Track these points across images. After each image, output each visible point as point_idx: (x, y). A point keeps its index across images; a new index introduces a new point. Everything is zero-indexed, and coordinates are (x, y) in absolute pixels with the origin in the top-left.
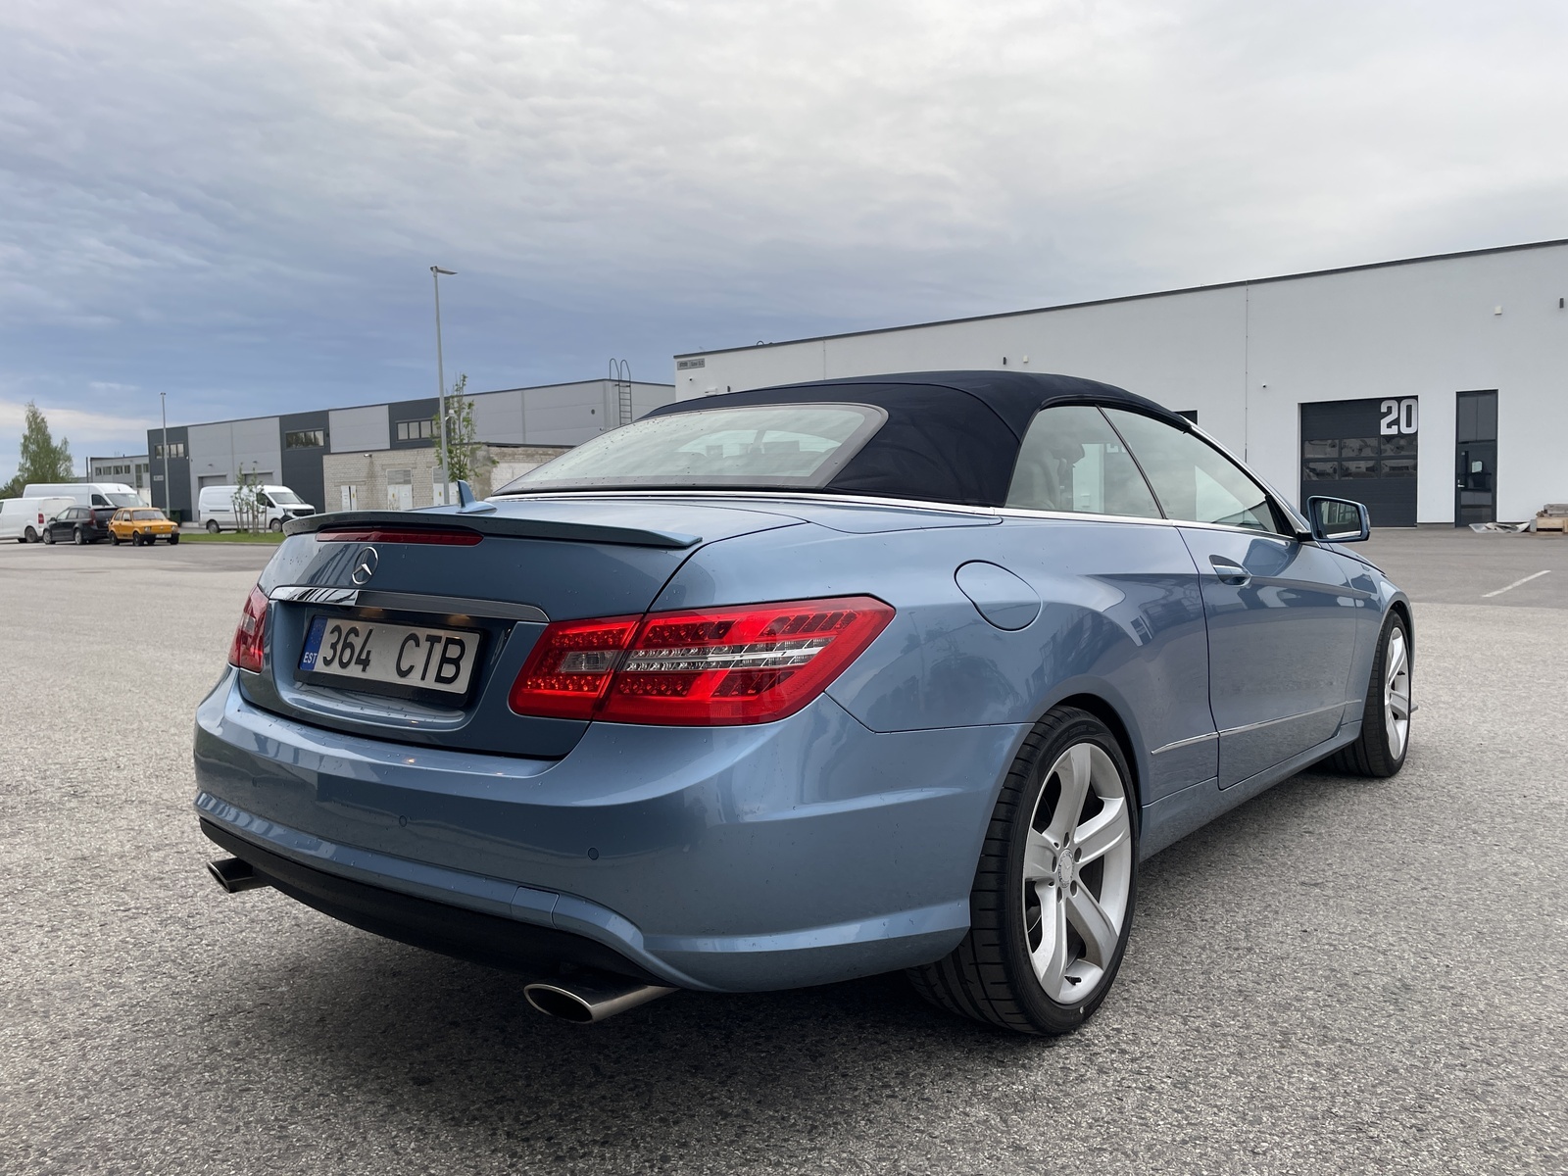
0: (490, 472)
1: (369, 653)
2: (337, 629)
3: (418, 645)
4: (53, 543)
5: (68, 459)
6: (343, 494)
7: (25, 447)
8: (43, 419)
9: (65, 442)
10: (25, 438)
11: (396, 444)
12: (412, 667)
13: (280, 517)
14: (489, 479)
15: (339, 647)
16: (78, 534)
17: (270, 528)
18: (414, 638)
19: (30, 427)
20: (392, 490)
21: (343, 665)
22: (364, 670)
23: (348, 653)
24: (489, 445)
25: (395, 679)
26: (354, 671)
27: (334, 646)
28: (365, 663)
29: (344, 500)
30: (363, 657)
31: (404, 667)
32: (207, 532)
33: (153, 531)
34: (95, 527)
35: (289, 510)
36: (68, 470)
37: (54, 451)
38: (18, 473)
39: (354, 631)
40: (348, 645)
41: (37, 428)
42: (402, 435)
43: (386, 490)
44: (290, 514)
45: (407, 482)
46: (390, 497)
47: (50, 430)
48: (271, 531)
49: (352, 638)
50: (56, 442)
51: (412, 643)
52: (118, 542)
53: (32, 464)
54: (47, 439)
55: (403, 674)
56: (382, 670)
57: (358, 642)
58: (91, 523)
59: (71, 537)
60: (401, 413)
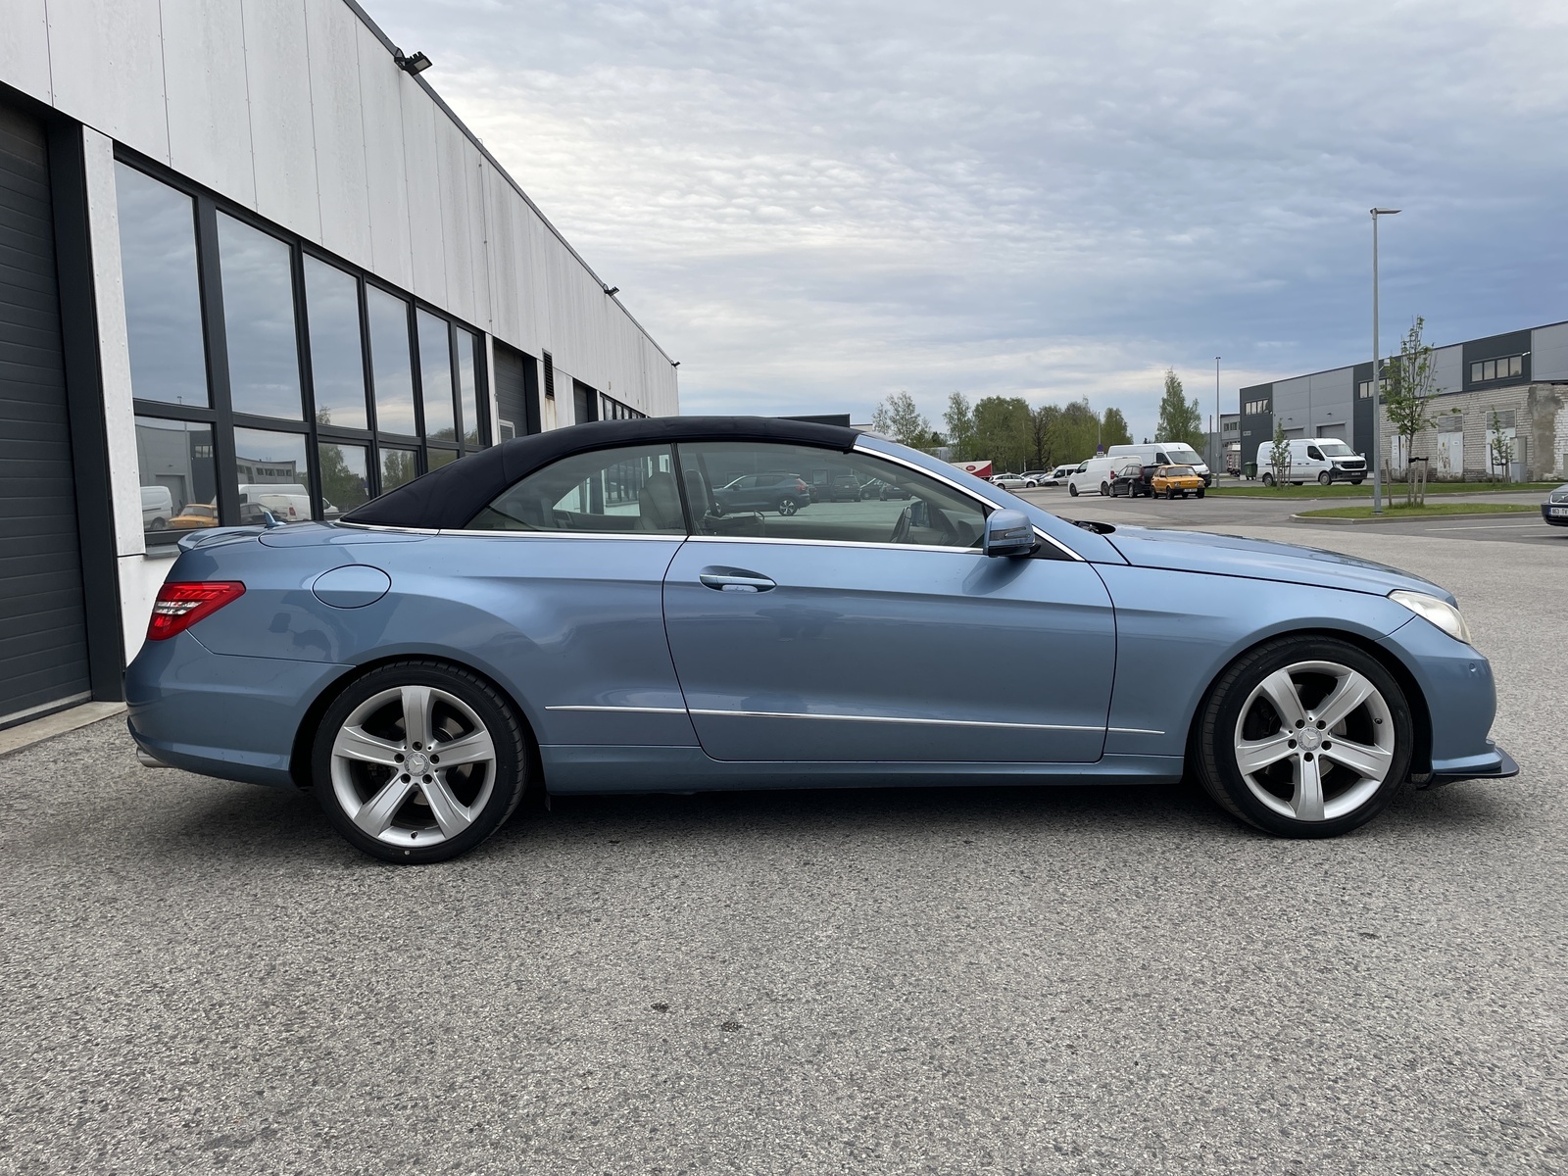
0: (1554, 415)
4: (1115, 496)
5: (1198, 418)
6: (1393, 445)
7: (1164, 408)
8: (1179, 383)
9: (1196, 403)
10: (1164, 400)
11: (1469, 386)
13: (1328, 470)
14: (1552, 422)
16: (1131, 488)
17: (1319, 481)
19: (1168, 391)
20: (1442, 438)
24: (1554, 383)
29: (1394, 451)
32: (1263, 485)
33: (1181, 486)
34: (1143, 483)
35: (1338, 463)
36: (1196, 427)
37: (1187, 411)
38: (1158, 432)
41: (1174, 389)
42: (1476, 377)
43: (1436, 439)
44: (1339, 466)
45: (1458, 430)
46: (1440, 446)
47: (1184, 393)
48: (1319, 484)
50: (1188, 404)
52: (1157, 496)
53: (1168, 424)
54: (1182, 400)
58: (1140, 479)
59: (1125, 491)
60: (1476, 352)
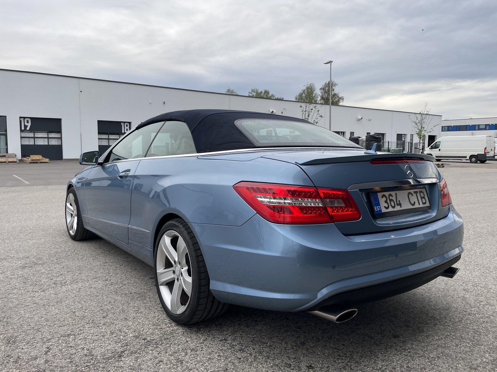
1: (399, 201)
2: (383, 196)
3: (413, 195)
12: (415, 202)
15: (388, 201)
18: (410, 193)
21: (394, 207)
22: (401, 207)
23: (392, 203)
25: (411, 207)
26: (397, 208)
27: (386, 202)
28: (400, 204)
30: (398, 202)
31: (413, 203)
39: (390, 195)
40: (391, 200)
49: (391, 198)
51: (410, 195)
55: (413, 205)
56: (406, 206)
57: (394, 198)
